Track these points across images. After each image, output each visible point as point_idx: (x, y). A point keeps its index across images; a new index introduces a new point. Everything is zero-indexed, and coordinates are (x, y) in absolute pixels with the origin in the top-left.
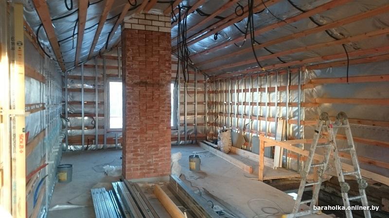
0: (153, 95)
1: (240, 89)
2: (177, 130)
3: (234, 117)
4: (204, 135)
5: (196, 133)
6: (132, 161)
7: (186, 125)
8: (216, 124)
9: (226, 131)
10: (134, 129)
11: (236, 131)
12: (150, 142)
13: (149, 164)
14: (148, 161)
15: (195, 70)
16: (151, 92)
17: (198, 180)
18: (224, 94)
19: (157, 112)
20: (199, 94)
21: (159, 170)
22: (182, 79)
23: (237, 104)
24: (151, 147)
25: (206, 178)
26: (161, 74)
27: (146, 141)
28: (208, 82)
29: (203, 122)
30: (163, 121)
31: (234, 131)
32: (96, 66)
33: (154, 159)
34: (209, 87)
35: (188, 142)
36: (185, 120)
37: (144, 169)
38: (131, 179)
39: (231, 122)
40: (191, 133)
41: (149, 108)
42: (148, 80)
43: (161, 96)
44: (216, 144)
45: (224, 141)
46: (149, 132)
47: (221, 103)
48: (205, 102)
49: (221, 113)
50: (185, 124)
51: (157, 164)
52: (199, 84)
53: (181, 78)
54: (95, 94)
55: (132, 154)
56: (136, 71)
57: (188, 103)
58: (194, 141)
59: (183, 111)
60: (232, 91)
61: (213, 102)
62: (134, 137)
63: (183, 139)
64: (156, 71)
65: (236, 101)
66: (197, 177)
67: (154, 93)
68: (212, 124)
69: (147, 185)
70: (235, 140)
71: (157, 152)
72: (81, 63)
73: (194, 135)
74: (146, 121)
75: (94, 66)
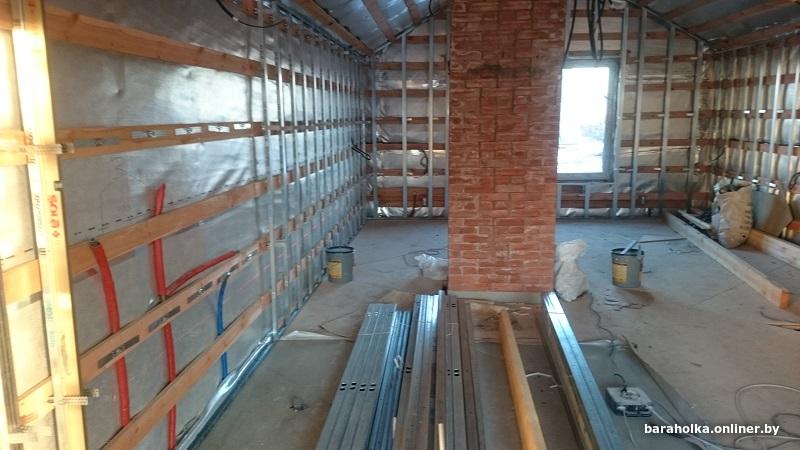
0: (513, 99)
1: (791, 72)
2: (612, 181)
3: (768, 152)
4: (685, 197)
5: (661, 189)
6: (462, 252)
7: (635, 170)
8: (717, 170)
9: (738, 188)
10: (467, 181)
11: (771, 188)
12: (504, 211)
13: (501, 263)
14: (498, 254)
15: (669, 29)
16: (508, 91)
17: (624, 310)
18: (747, 88)
19: (521, 139)
20: (677, 92)
21: (524, 277)
22: (631, 55)
23: (779, 115)
24: (504, 223)
25: (647, 309)
26: (538, 43)
27: (494, 209)
28: (705, 58)
29: (683, 162)
30: (537, 163)
31: (765, 188)
32: (431, 39)
33: (511, 252)
34: (706, 71)
35: (638, 210)
36: (633, 158)
37: (488, 271)
38: (458, 290)
39: (760, 164)
40: (647, 191)
41: (503, 131)
42: (502, 61)
43: (533, 99)
44: (709, 220)
45: (730, 215)
46: (502, 188)
47: (736, 115)
48: (692, 112)
49: (733, 141)
50: (632, 167)
51: (519, 264)
52: (678, 65)
53: (629, 52)
54: (427, 101)
55: (461, 236)
56: (474, 39)
57: (645, 116)
58: (655, 211)
59: (631, 134)
60: (768, 80)
61: (714, 111)
62: (466, 199)
63: (623, 203)
64: (523, 37)
65: (776, 109)
66: (624, 304)
67: (517, 93)
68: (708, 169)
69: (492, 307)
70: (764, 212)
71: (518, 236)
72: (401, 33)
73: (656, 196)
74: (494, 163)
75: (426, 39)
